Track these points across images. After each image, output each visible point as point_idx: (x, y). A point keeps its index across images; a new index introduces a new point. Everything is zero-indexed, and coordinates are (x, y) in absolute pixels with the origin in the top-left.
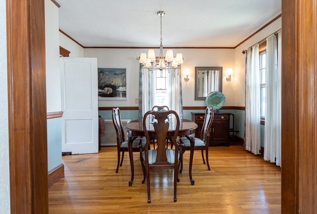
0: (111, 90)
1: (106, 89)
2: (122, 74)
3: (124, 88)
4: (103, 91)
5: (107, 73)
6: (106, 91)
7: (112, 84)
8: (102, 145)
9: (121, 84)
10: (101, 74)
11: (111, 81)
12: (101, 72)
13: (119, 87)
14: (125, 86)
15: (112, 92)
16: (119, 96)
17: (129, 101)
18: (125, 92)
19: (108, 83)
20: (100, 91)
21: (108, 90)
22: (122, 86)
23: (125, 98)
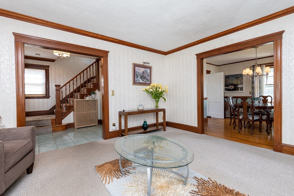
0: (233, 87)
1: (230, 86)
2: (240, 77)
3: (241, 85)
4: (228, 88)
5: (231, 77)
6: (230, 87)
7: (234, 83)
8: (226, 116)
9: (240, 83)
10: (227, 79)
11: (233, 82)
12: (227, 77)
13: (238, 85)
14: (242, 84)
15: (233, 88)
16: (238, 90)
17: (245, 93)
18: (242, 87)
19: (232, 83)
20: (226, 87)
21: (231, 87)
22: (240, 84)
23: (242, 91)
